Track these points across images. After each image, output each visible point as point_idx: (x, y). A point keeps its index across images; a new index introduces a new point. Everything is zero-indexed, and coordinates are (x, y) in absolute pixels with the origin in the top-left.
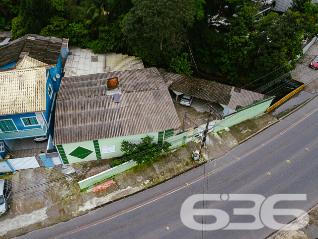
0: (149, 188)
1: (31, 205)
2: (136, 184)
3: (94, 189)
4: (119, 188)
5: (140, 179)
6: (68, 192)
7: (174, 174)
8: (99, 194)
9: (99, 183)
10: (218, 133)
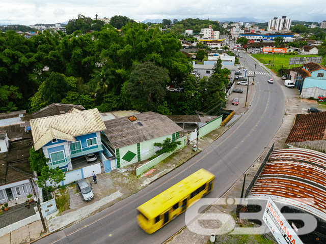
1: (107, 192)
2: (168, 168)
3: (145, 175)
4: (159, 171)
5: (169, 165)
6: (128, 180)
7: (187, 159)
8: (148, 176)
9: (146, 172)
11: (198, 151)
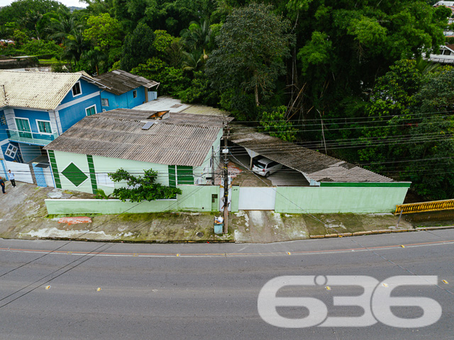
0: (126, 242)
2: (114, 232)
4: (90, 228)
5: (122, 228)
7: (171, 239)
9: (72, 216)
10: (282, 215)
11: (225, 237)
